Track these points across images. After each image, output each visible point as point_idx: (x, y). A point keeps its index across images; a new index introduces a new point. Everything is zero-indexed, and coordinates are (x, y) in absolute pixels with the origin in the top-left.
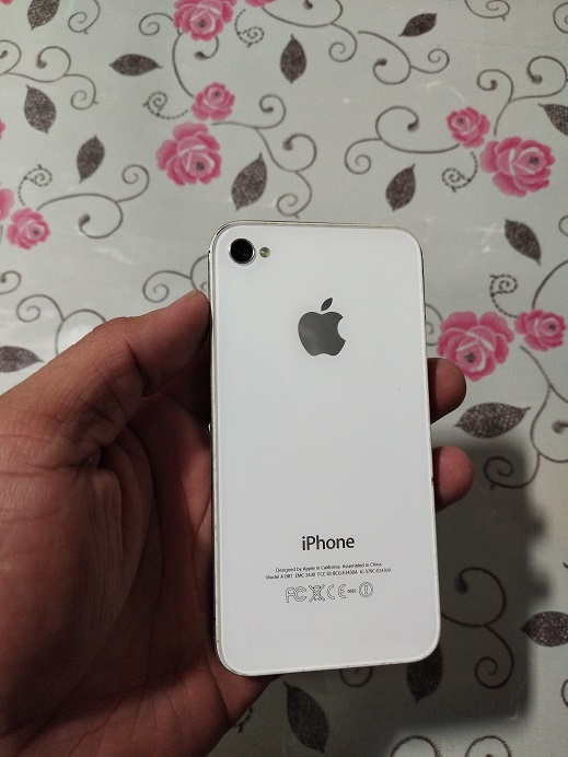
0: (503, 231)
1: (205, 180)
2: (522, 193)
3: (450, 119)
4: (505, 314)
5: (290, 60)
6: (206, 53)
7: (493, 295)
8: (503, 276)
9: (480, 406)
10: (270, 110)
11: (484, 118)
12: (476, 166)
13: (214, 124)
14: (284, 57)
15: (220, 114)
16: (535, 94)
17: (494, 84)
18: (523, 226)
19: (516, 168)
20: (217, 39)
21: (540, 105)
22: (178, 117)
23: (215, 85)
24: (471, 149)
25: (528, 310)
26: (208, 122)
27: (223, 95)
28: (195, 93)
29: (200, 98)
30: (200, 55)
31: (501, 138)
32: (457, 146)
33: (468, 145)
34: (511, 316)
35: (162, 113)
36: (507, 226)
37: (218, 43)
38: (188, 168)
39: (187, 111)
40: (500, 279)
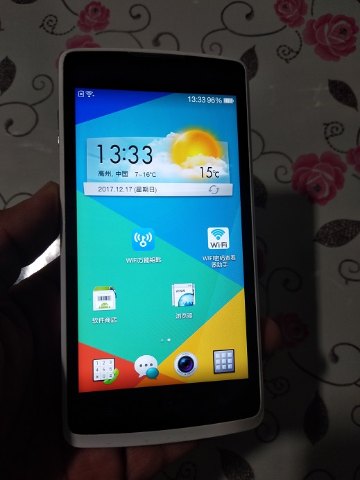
0: (327, 88)
2: (337, 58)
3: (276, 6)
4: (338, 151)
7: (327, 138)
8: (332, 123)
9: (329, 223)
10: (138, 16)
12: (301, 41)
13: (97, 34)
15: (101, 25)
18: (342, 83)
19: (330, 40)
22: (68, 32)
23: (94, 3)
24: (296, 29)
25: (355, 146)
26: (92, 33)
27: (100, 10)
28: (79, 12)
29: (83, 15)
31: (316, 17)
32: (285, 27)
33: (292, 26)
34: (342, 152)
35: (55, 31)
36: (330, 85)
39: (74, 27)
40: (331, 126)
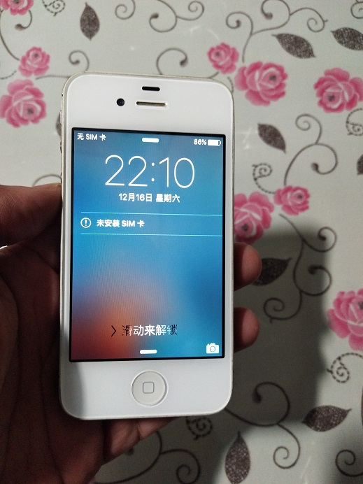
0: (257, 132)
1: (35, 121)
2: (267, 103)
3: (210, 54)
4: (266, 192)
5: (87, 22)
6: (24, 25)
7: (255, 179)
8: (261, 164)
10: (77, 62)
11: (234, 50)
12: (233, 87)
13: (37, 79)
14: (82, 21)
15: (41, 70)
16: (268, 27)
17: (238, 23)
18: (271, 127)
19: (261, 85)
20: (30, 11)
21: (273, 35)
22: (10, 76)
23: (34, 49)
24: (228, 75)
25: (282, 187)
26: (33, 78)
27: (41, 55)
28: (20, 57)
29: (24, 60)
30: (19, 27)
31: (248, 64)
32: (217, 73)
33: (225, 72)
34: (270, 193)
36: (259, 129)
37: (31, 16)
38: (21, 114)
39: (15, 72)
40: (260, 167)
